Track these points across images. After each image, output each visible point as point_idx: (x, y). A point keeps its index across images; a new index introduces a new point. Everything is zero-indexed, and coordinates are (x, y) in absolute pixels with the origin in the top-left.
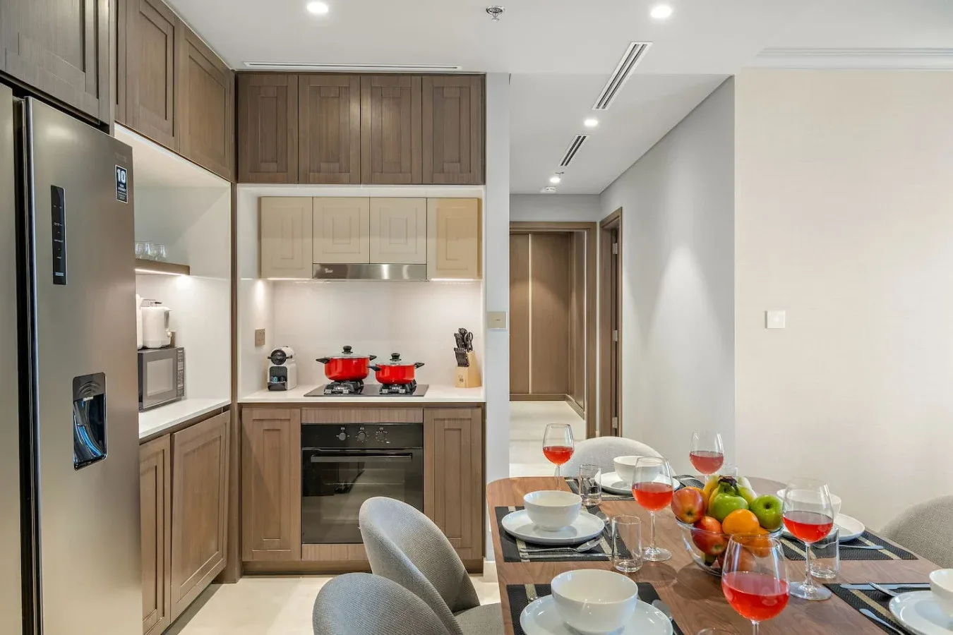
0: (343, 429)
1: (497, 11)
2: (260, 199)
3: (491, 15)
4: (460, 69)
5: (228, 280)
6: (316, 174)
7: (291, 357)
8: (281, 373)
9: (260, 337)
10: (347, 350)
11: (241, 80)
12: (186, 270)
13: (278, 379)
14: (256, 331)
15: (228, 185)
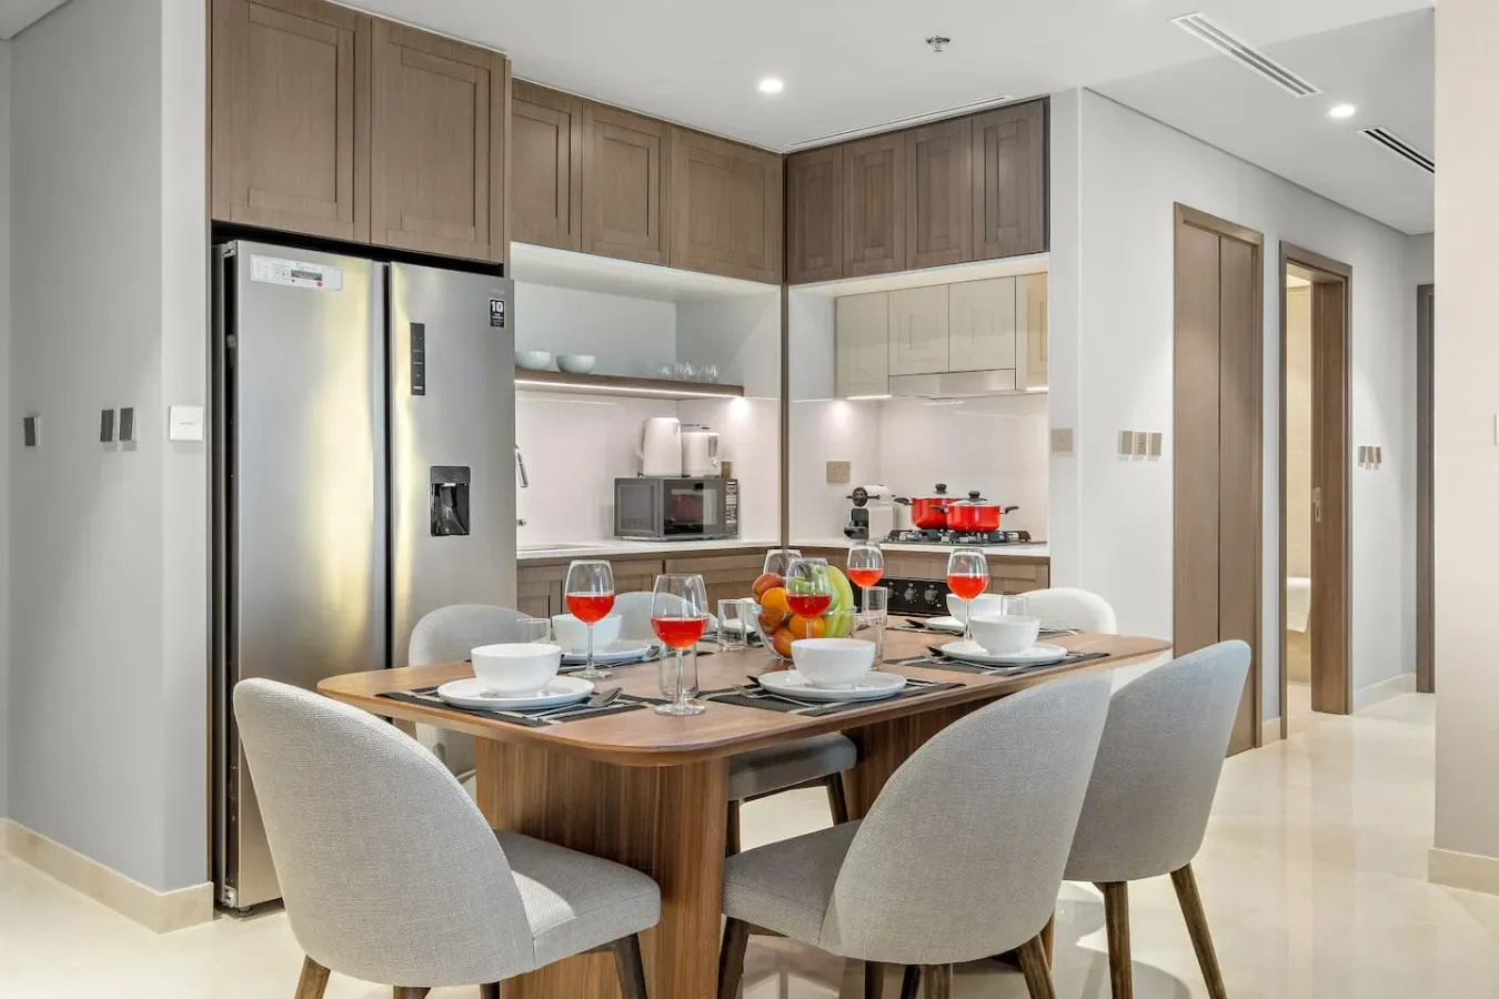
0: (891, 584)
1: (941, 40)
2: (835, 301)
3: (931, 47)
4: (1009, 98)
5: (777, 400)
6: (860, 264)
7: (878, 497)
8: (862, 517)
9: (837, 472)
10: (941, 489)
11: (792, 165)
12: (740, 390)
13: (859, 526)
14: (829, 463)
15: (777, 289)
